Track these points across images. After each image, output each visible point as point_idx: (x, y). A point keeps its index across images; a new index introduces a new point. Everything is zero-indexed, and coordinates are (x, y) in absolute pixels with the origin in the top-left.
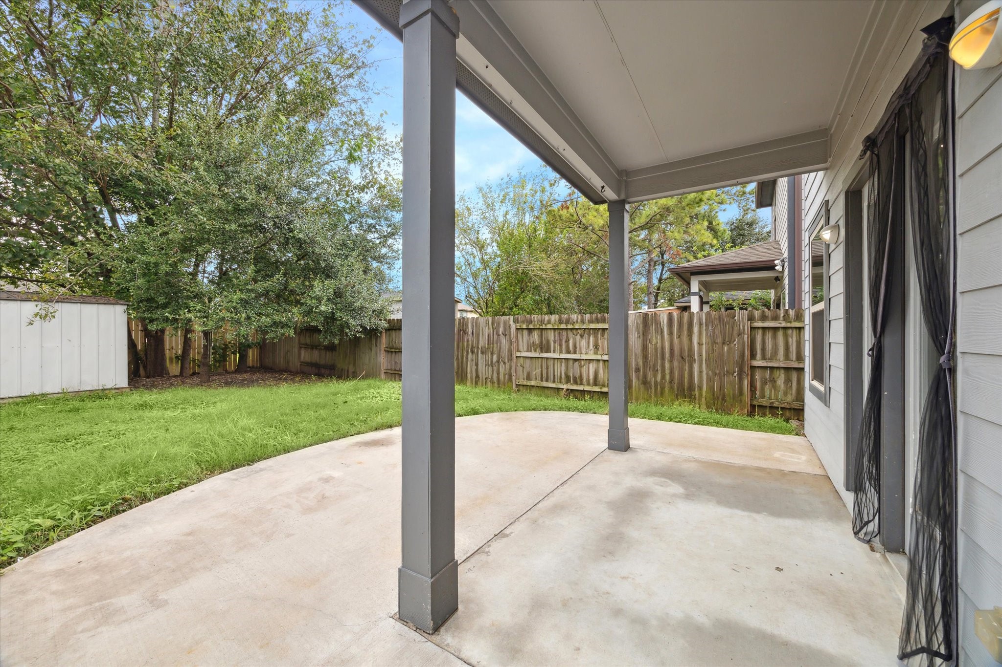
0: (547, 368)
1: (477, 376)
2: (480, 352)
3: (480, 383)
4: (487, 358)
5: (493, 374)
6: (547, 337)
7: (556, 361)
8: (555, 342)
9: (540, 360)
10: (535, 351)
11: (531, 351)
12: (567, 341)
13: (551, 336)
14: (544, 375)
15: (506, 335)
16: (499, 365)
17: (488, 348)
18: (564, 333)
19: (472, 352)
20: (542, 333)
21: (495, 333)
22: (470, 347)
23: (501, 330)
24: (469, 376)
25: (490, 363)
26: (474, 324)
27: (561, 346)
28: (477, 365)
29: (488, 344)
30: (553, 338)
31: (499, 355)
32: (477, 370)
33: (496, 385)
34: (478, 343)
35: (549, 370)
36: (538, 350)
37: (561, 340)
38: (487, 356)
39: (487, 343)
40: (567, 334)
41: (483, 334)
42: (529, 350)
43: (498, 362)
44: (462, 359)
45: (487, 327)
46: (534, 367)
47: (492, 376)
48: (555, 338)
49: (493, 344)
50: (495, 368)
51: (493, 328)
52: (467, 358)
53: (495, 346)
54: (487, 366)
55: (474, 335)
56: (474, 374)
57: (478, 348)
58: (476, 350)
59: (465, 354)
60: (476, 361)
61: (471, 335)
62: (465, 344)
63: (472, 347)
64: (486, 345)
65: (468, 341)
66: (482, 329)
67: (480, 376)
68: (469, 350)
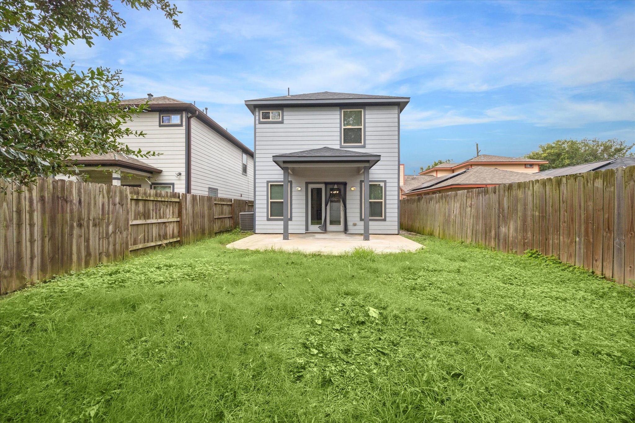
0: (148, 232)
1: (88, 254)
2: (91, 225)
3: (92, 262)
4: (101, 231)
5: (109, 246)
6: (149, 207)
7: (154, 225)
8: (153, 210)
9: (143, 226)
10: (140, 219)
11: (137, 219)
12: (160, 210)
13: (151, 206)
14: (146, 238)
15: (122, 205)
16: (115, 236)
17: (103, 219)
18: (158, 204)
19: (80, 225)
20: (145, 203)
21: (111, 202)
22: (76, 219)
23: (117, 200)
24: (75, 257)
25: (105, 236)
26: (82, 191)
27: (156, 213)
28: (87, 240)
29: (103, 214)
30: (152, 208)
31: (116, 225)
32: (88, 247)
33: (112, 257)
34: (89, 214)
35: (149, 233)
36: (142, 217)
37: (156, 209)
38: (101, 229)
39: (100, 213)
40: (160, 205)
41: (95, 204)
42: (136, 219)
43: (114, 232)
44: (62, 236)
45: (101, 196)
46: (139, 232)
47: (108, 250)
48: (153, 208)
49: (108, 214)
50: (111, 240)
51: (108, 197)
52: (71, 235)
53: (111, 216)
54: (102, 239)
55: (83, 204)
56: (83, 254)
57: (89, 219)
58: (85, 224)
59: (67, 230)
60: (87, 235)
61: (77, 204)
62: (68, 216)
63: (80, 219)
64: (100, 216)
65: (72, 211)
66: (95, 198)
67: (92, 254)
68: (75, 224)
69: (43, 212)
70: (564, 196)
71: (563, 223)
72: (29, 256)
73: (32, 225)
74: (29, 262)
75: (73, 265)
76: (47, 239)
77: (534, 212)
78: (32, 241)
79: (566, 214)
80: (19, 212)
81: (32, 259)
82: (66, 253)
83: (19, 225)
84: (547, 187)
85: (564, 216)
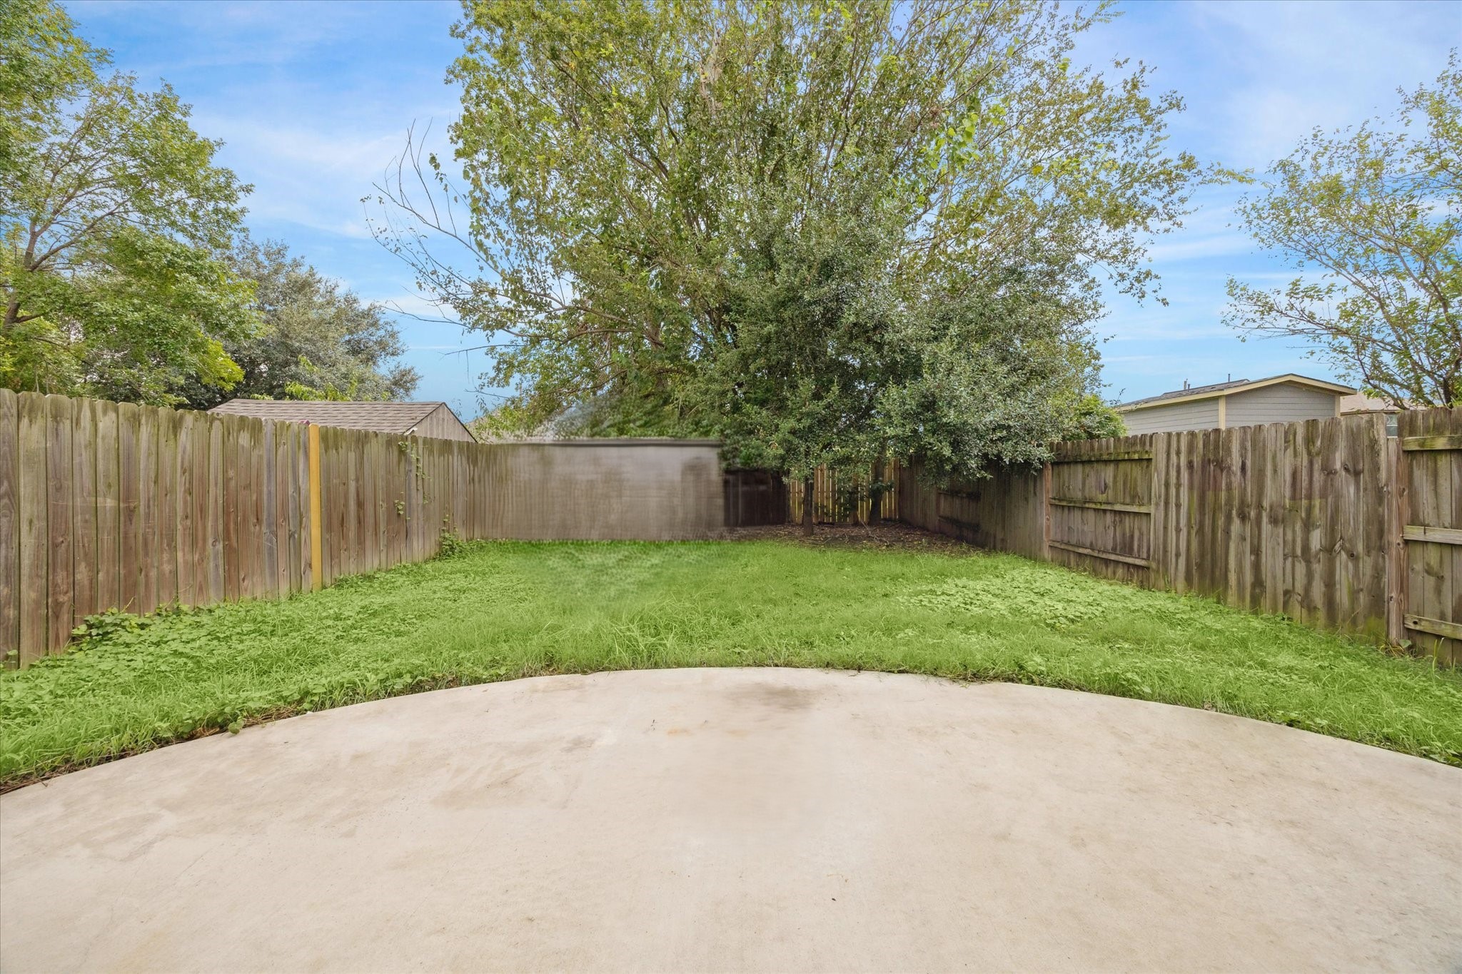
1: (1258, 583)
2: (1265, 520)
3: (1267, 604)
4: (1289, 537)
5: (1310, 582)
15: (1358, 473)
16: (1332, 562)
17: (1294, 509)
19: (1243, 517)
21: (1317, 466)
22: (1236, 502)
23: (1340, 457)
24: (1233, 578)
25: (1299, 552)
26: (1248, 445)
28: (1257, 552)
29: (1294, 498)
31: (1334, 531)
32: (1257, 566)
33: (1323, 617)
34: (1261, 495)
38: (1290, 532)
39: (1288, 493)
41: (1276, 471)
43: (1329, 550)
44: (1214, 533)
45: (1291, 451)
47: (1308, 590)
49: (1310, 497)
50: (1318, 567)
51: (1309, 453)
52: (1227, 532)
53: (1317, 502)
54: (1290, 559)
55: (1249, 473)
56: (1249, 578)
57: (1260, 506)
58: (1253, 514)
59: (1221, 522)
60: (1256, 542)
61: (1239, 473)
62: (1223, 495)
63: (1243, 503)
64: (1287, 501)
65: (1229, 487)
66: (1274, 457)
67: (1268, 584)
68: (1234, 512)
69: (1191, 488)
70: (187, 457)
71: (182, 519)
72: (1174, 553)
73: (1178, 506)
74: (1174, 560)
75: (1230, 592)
76: (1193, 532)
77: (100, 499)
78: (1178, 530)
79: (189, 498)
80: (1167, 485)
81: (1178, 555)
82: (1219, 564)
83: (1167, 503)
84: (143, 428)
85: (185, 502)
